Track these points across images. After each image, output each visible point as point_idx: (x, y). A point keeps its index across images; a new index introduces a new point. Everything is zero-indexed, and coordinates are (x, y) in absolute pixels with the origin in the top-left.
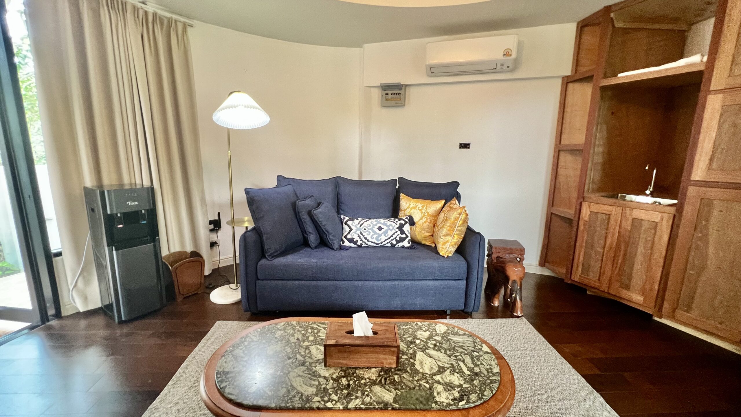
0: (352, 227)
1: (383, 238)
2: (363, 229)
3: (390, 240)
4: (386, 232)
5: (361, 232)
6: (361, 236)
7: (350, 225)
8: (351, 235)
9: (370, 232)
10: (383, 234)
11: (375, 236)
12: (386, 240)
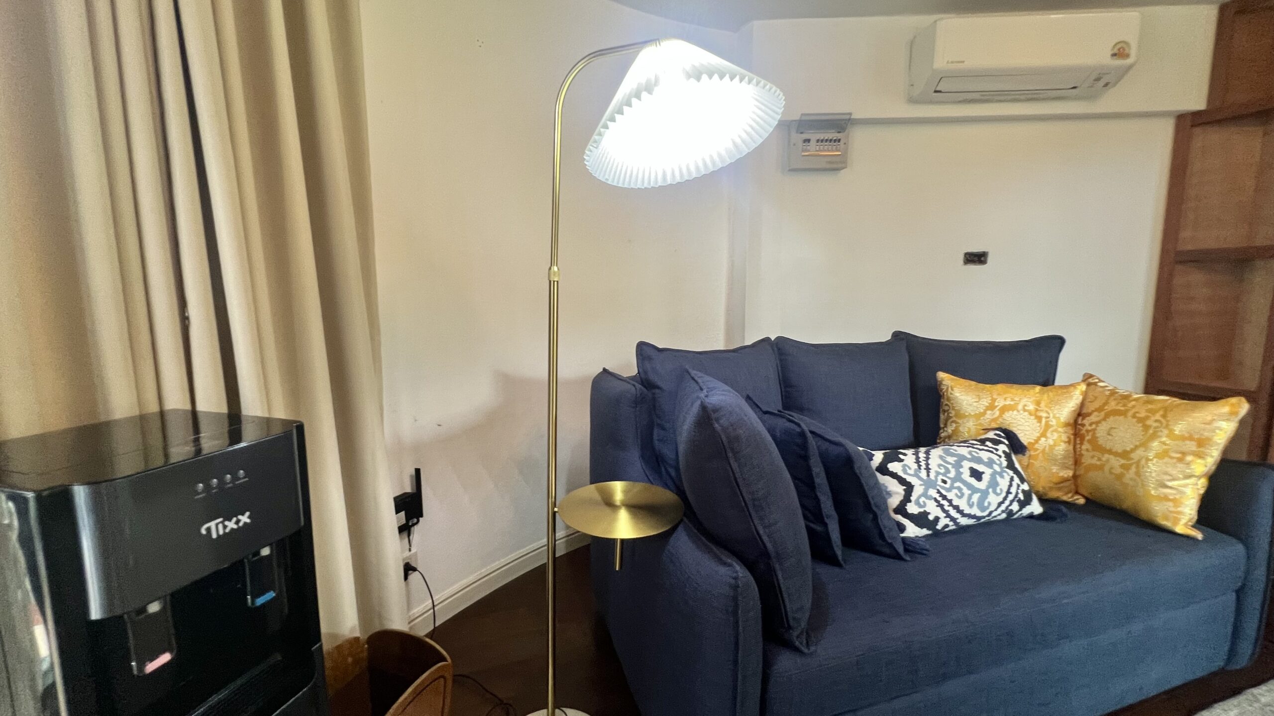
0: (909, 479)
1: (993, 500)
2: (940, 483)
3: (1007, 503)
4: (993, 484)
5: (939, 492)
6: (945, 503)
7: (901, 474)
8: (917, 503)
9: (959, 489)
10: (990, 490)
11: (976, 497)
12: (1000, 504)
